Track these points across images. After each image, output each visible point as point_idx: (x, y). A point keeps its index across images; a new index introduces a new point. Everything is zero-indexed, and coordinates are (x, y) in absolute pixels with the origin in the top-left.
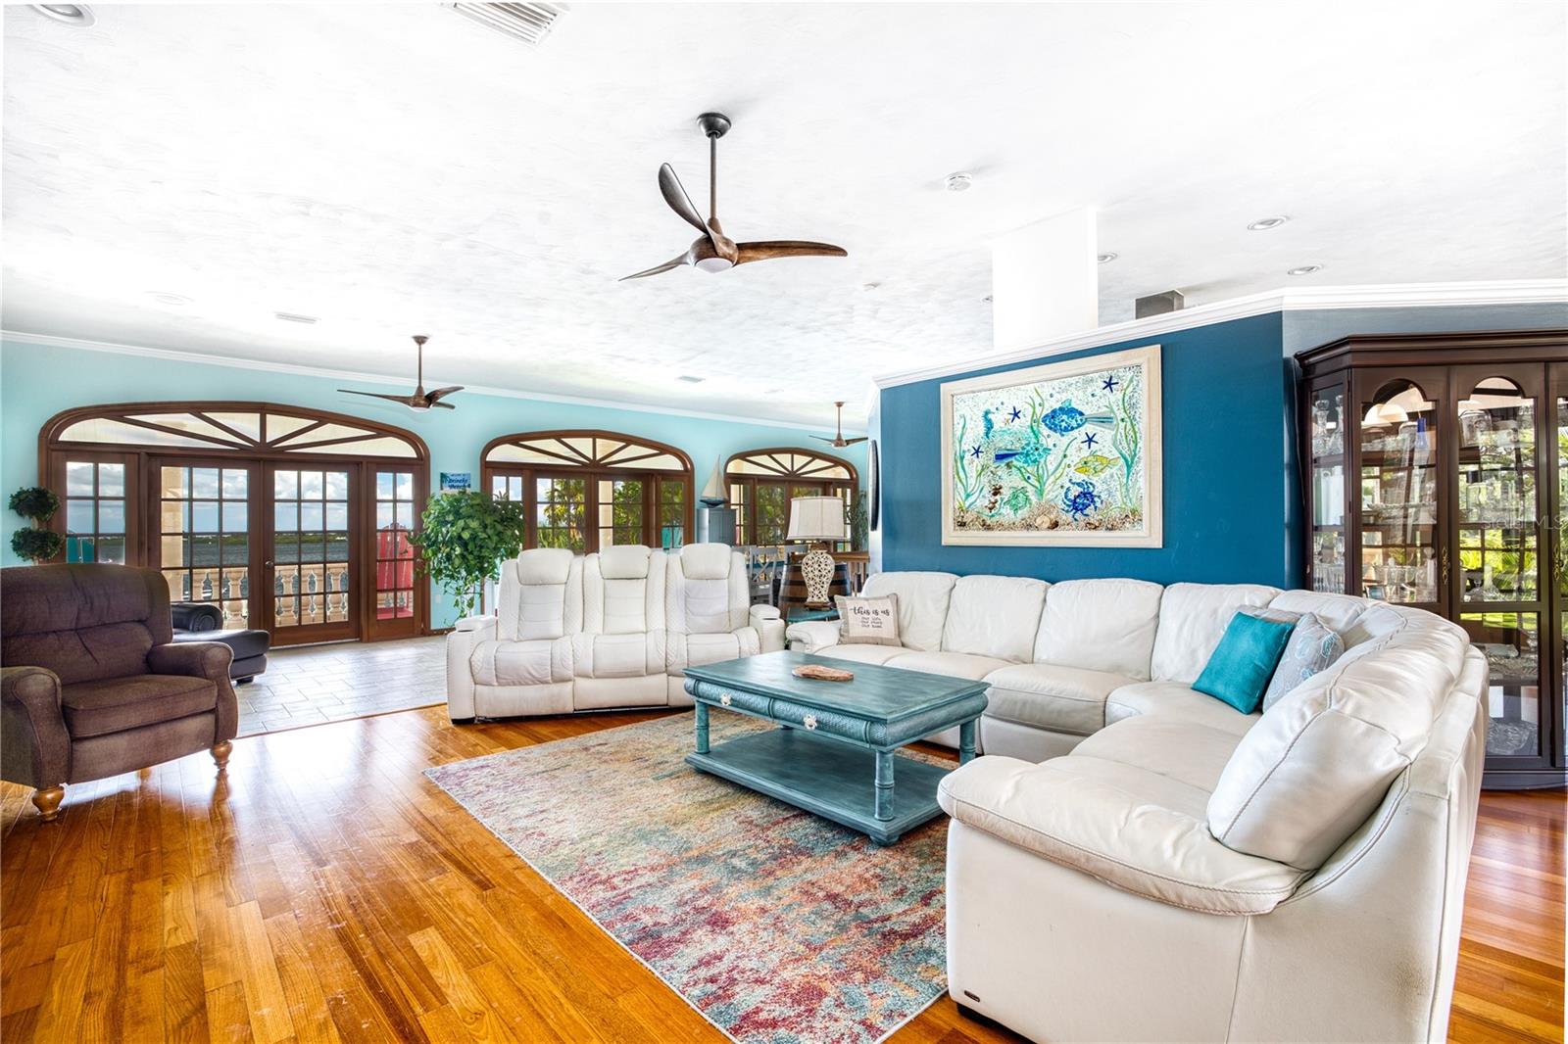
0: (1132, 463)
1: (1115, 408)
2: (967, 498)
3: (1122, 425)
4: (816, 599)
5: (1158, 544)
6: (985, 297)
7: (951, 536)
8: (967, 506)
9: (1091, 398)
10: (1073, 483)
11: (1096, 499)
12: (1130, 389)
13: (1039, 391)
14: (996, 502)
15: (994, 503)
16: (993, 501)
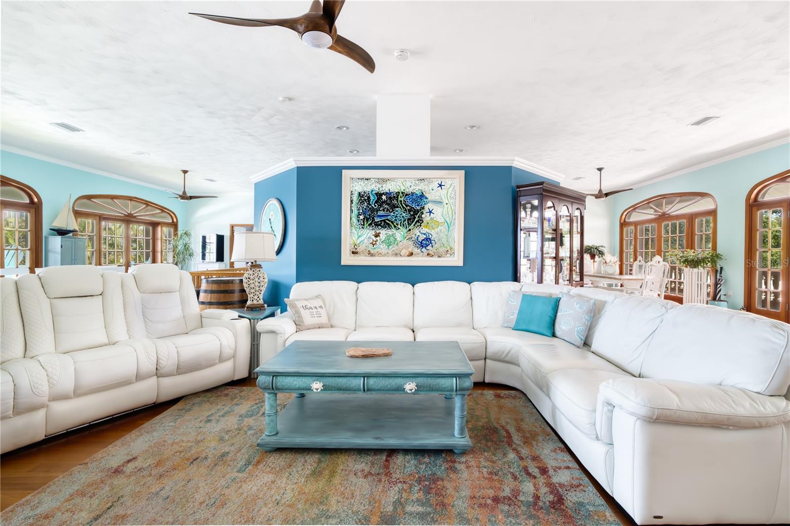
0: (450, 225)
1: (443, 198)
2: (358, 238)
3: (446, 206)
4: (255, 302)
5: (461, 264)
6: (338, 126)
7: (347, 259)
8: (358, 243)
9: (431, 191)
10: (422, 233)
11: (432, 242)
12: (451, 189)
13: (404, 183)
14: (377, 241)
15: (376, 241)
16: (375, 240)
